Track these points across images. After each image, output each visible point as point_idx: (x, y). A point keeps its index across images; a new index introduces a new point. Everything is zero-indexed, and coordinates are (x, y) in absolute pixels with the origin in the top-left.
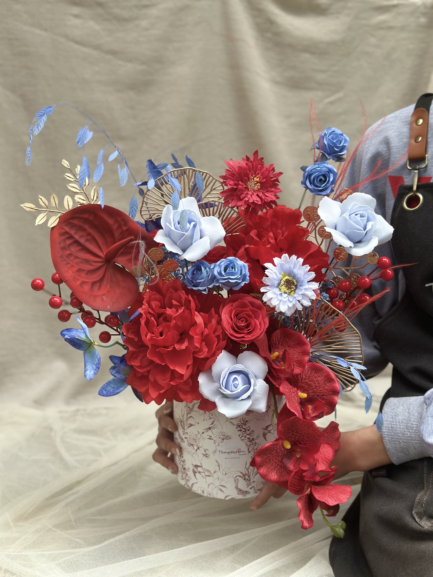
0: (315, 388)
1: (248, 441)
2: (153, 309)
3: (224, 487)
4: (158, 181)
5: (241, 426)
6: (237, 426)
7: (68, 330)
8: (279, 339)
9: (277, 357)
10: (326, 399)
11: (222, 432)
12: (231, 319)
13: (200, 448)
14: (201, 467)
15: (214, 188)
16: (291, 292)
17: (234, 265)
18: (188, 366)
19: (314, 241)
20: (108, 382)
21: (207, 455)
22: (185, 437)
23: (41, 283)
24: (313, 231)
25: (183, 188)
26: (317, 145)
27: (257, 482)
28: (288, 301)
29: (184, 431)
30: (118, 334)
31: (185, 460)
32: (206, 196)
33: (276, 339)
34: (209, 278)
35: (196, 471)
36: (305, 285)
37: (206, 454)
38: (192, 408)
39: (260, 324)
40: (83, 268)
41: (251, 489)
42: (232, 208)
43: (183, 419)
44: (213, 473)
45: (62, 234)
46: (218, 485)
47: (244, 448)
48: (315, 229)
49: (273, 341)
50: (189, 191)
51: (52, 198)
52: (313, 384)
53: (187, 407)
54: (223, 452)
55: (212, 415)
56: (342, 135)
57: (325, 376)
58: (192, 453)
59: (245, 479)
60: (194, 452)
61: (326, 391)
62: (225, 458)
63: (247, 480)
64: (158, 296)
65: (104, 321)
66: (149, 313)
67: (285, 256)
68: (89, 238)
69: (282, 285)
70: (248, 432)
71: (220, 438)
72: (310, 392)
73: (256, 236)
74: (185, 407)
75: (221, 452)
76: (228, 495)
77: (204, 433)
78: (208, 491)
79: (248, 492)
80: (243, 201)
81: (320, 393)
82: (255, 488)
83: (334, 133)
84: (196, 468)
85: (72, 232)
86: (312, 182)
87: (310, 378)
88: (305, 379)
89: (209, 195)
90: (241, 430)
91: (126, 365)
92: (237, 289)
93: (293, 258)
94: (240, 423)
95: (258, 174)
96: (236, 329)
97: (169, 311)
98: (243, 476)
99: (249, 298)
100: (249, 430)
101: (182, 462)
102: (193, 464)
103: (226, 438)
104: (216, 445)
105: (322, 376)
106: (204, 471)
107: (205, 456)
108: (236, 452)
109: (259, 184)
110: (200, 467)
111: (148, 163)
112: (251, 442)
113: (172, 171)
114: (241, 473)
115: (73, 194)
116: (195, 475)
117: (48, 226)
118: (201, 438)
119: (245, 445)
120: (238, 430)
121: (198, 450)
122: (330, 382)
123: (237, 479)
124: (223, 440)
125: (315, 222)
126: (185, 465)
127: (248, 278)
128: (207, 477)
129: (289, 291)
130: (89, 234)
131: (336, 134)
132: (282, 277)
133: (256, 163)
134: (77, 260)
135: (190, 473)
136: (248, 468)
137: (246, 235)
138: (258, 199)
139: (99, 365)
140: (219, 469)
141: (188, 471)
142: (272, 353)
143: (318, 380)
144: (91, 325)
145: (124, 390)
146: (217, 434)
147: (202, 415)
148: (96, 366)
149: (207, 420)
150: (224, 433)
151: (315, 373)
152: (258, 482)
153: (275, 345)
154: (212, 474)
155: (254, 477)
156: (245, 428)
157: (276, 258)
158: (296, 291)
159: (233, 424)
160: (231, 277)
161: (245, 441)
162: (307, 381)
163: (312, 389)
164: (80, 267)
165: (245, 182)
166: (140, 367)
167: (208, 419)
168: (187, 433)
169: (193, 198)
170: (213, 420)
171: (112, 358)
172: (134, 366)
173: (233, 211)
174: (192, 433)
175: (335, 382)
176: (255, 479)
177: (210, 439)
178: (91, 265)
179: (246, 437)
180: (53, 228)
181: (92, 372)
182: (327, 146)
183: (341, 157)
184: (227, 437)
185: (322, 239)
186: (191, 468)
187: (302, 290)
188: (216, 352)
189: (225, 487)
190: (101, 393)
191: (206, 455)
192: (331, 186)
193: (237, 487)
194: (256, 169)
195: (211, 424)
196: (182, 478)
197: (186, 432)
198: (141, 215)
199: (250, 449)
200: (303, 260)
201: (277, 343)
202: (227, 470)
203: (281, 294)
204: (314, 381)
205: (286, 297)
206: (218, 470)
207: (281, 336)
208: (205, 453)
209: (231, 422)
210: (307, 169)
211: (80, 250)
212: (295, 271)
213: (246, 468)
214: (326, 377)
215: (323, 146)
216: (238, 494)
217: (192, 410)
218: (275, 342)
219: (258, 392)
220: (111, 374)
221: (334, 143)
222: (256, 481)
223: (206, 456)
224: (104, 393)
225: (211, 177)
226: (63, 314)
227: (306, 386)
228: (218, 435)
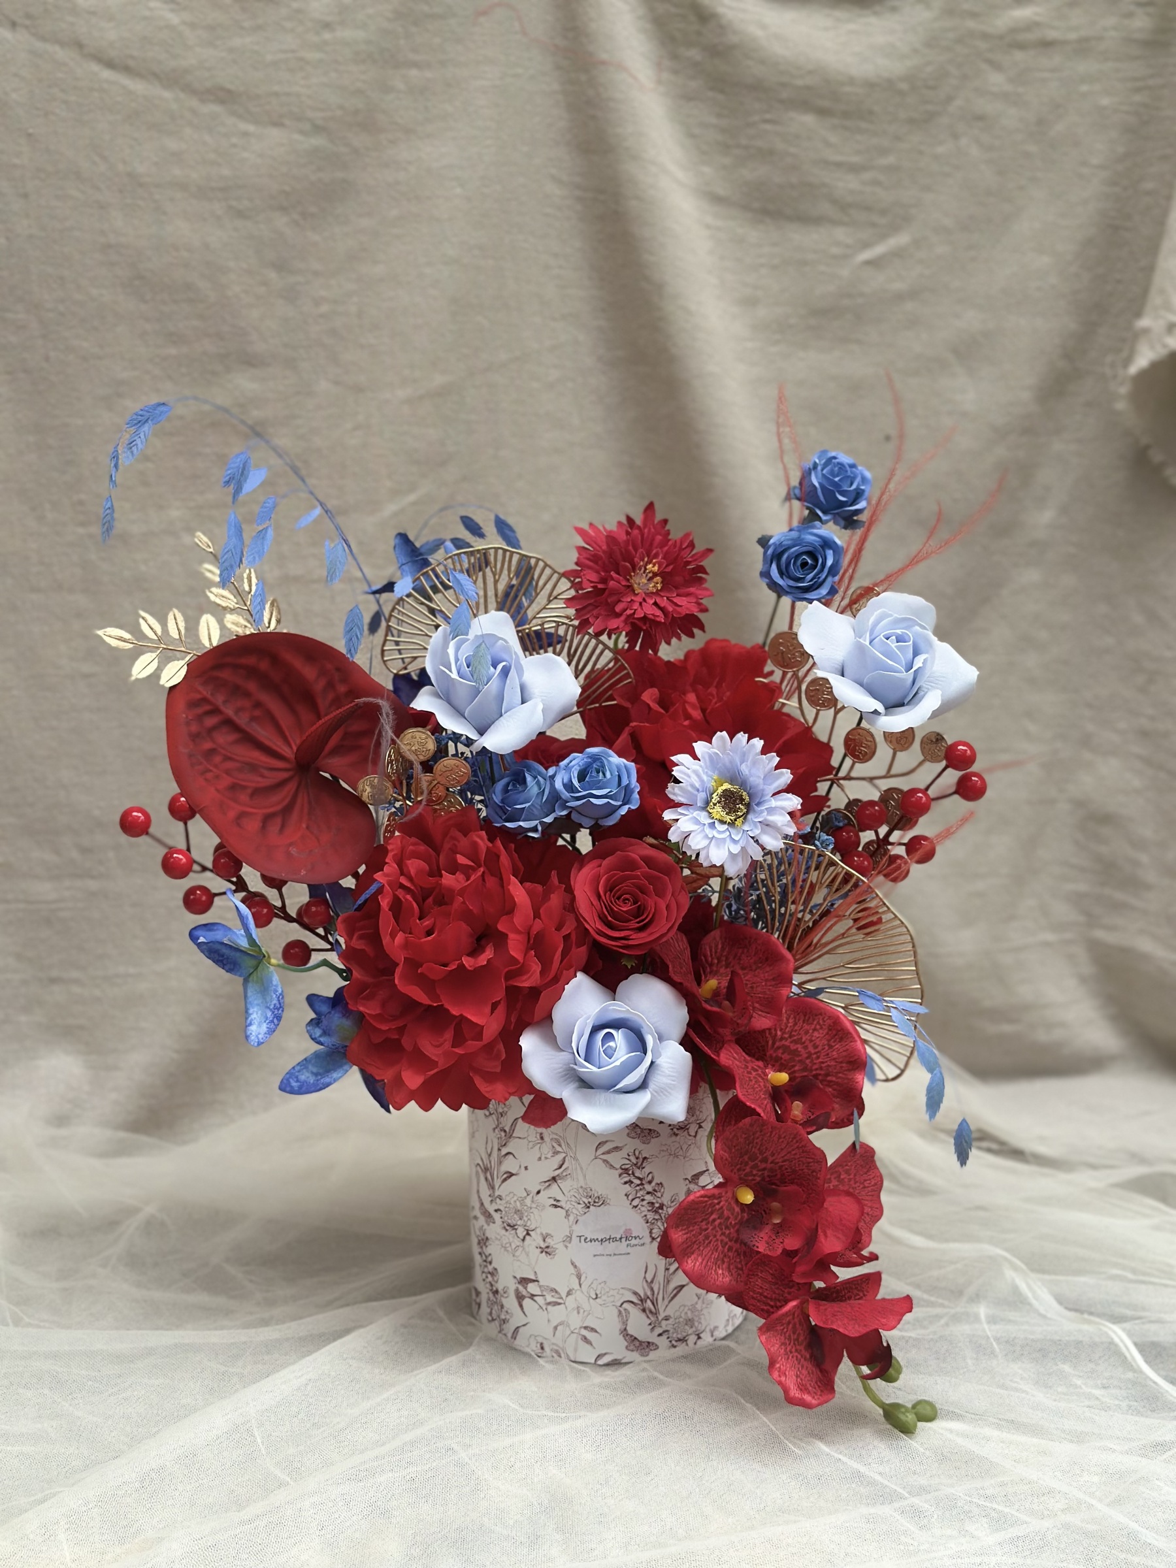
0: (807, 1058)
1: (649, 1211)
2: (410, 879)
3: (593, 1330)
4: (422, 578)
5: (630, 1172)
6: (620, 1171)
7: (207, 927)
8: (719, 950)
9: (716, 993)
10: (837, 1084)
11: (584, 1186)
12: (599, 897)
13: (530, 1232)
14: (536, 1283)
15: (555, 593)
16: (735, 820)
17: (603, 766)
18: (494, 1006)
19: (797, 714)
20: (302, 1061)
21: (548, 1250)
22: (496, 1208)
23: (143, 818)
24: (794, 692)
25: (481, 593)
26: (797, 492)
27: (676, 1319)
28: (728, 839)
29: (494, 1192)
30: (329, 947)
31: (496, 1269)
32: (538, 614)
33: (711, 951)
34: (544, 800)
35: (524, 1293)
36: (770, 801)
37: (547, 1247)
38: (510, 1130)
39: (668, 907)
40: (243, 783)
41: (661, 1338)
42: (598, 634)
43: (490, 1162)
44: (564, 1295)
45: (192, 704)
46: (578, 1327)
47: (639, 1228)
48: (799, 688)
49: (705, 957)
50: (497, 602)
51: (171, 617)
52: (803, 1050)
53: (498, 1129)
54: (588, 1239)
55: (560, 1145)
56: (853, 466)
57: (830, 1026)
58: (513, 1246)
59: (644, 1310)
60: (518, 1244)
61: (833, 1063)
62: (595, 1256)
63: (651, 1312)
64: (422, 848)
65: (295, 916)
66: (402, 886)
67: (722, 737)
68: (257, 713)
69: (715, 805)
70: (649, 1188)
71: (581, 1202)
72: (796, 1068)
73: (659, 704)
74: (494, 1129)
75: (583, 1238)
76: (604, 1352)
77: (542, 1192)
78: (553, 1344)
79: (653, 1343)
80: (623, 618)
81: (821, 1068)
82: (670, 1335)
83: (833, 461)
84: (523, 1286)
85: (219, 700)
86: (784, 570)
87: (794, 1036)
88: (782, 1039)
89: (544, 611)
90: (632, 1182)
91: (347, 1012)
92: (611, 821)
93: (740, 741)
94: (628, 1162)
95: (656, 556)
96: (610, 918)
97: (448, 879)
98: (640, 1302)
99: (643, 848)
100: (650, 1182)
101: (489, 1276)
102: (515, 1277)
103: (595, 1202)
104: (571, 1223)
105: (821, 1028)
106: (542, 1291)
107: (544, 1253)
108: (621, 1238)
109: (658, 579)
110: (534, 1281)
111: (397, 541)
112: (656, 1212)
113: (455, 555)
114: (635, 1293)
115: (219, 612)
116: (521, 1306)
117: (162, 682)
118: (534, 1206)
119: (642, 1221)
120: (623, 1181)
121: (527, 1237)
122: (841, 1039)
123: (625, 1309)
124: (589, 1207)
125: (798, 671)
126: (497, 1282)
127: (636, 796)
128: (550, 1308)
129: (732, 818)
130: (258, 705)
131: (838, 463)
132: (714, 784)
133: (650, 529)
134: (229, 765)
135: (510, 1302)
136: (652, 1282)
137: (632, 704)
138: (659, 613)
139: (280, 1012)
140: (580, 1285)
141: (505, 1295)
142: (703, 983)
143: (813, 1038)
144: (262, 921)
145: (341, 1077)
146: (572, 1193)
147: (534, 1146)
148: (273, 1012)
149: (546, 1158)
150: (589, 1189)
151: (804, 1022)
152: (677, 1321)
153: (711, 965)
154: (562, 1298)
155: (667, 1306)
156: (641, 1176)
157: (699, 742)
158: (750, 817)
159: (612, 1167)
160: (594, 792)
161: (643, 1209)
162: (787, 1043)
163: (800, 1061)
164: (236, 781)
165: (626, 574)
166: (378, 1017)
167: (549, 1156)
168: (500, 1198)
169: (503, 615)
170: (560, 1157)
171: (312, 1000)
172: (366, 1015)
173: (601, 647)
174: (512, 1195)
175: (854, 1038)
176: (669, 1312)
177: (556, 1206)
178: (262, 776)
179: (643, 1200)
180: (172, 688)
181: (264, 1027)
182: (819, 491)
183: (855, 518)
184: (597, 1200)
185: (815, 710)
186: (512, 1286)
187: (762, 812)
188: (562, 973)
189: (596, 1331)
190: (285, 1087)
191: (546, 1250)
192: (830, 579)
193: (624, 1332)
194: (651, 544)
195: (556, 1167)
196: (490, 1318)
197: (497, 1193)
198: (385, 662)
199: (653, 1231)
200: (762, 742)
201: (716, 961)
202: (600, 1287)
203: (712, 825)
204: (803, 1040)
205: (724, 832)
206: (579, 1287)
207: (723, 944)
208: (543, 1245)
209: (605, 1161)
210: (772, 541)
211: (237, 742)
212: (744, 769)
213: (647, 1281)
214: (830, 1030)
215: (810, 492)
216: (629, 1350)
217: (511, 1136)
218: (710, 959)
219: (667, 1072)
220: (311, 1036)
221: (837, 485)
222: (672, 1316)
223: (546, 1252)
224: (292, 1087)
225: (547, 568)
226: (195, 894)
227: (786, 1054)
228: (576, 1195)
